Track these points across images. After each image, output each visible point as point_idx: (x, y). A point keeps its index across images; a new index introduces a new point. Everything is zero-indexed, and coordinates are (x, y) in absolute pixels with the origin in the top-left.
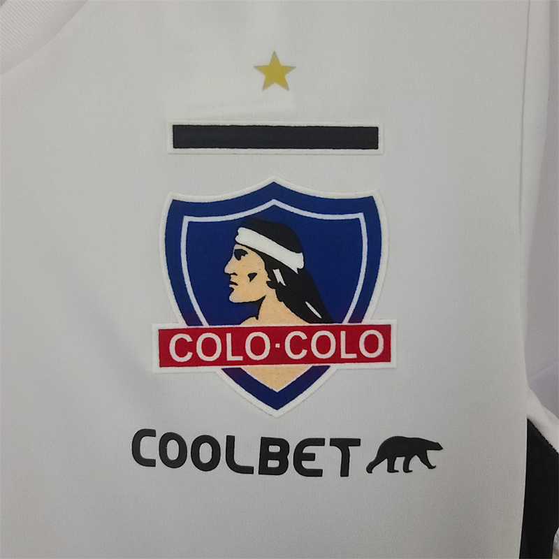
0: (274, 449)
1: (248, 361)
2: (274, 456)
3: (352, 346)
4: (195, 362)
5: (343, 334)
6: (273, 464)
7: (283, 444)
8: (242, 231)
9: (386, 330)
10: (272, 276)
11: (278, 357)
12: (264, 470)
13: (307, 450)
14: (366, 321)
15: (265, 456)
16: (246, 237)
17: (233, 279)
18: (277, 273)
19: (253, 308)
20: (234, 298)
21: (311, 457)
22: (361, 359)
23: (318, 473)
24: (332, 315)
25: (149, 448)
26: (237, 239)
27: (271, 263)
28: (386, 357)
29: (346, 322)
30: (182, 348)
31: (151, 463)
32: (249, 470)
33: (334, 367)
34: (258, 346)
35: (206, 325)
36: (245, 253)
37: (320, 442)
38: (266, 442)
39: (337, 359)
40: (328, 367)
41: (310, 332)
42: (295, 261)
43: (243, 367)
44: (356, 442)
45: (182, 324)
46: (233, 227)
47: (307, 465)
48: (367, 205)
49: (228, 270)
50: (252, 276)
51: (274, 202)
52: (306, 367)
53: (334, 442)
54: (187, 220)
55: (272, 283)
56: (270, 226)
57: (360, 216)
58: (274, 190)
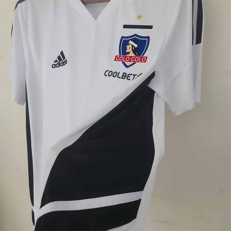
0: (125, 75)
1: (126, 61)
2: (124, 76)
3: (141, 60)
4: (119, 61)
5: (140, 58)
6: (124, 77)
7: (126, 74)
8: (130, 41)
9: (146, 58)
10: (132, 48)
11: (130, 61)
12: (122, 78)
13: (129, 76)
14: (144, 56)
15: (123, 75)
16: (131, 42)
17: (127, 48)
18: (133, 48)
19: (129, 53)
20: (127, 51)
21: (129, 77)
22: (142, 62)
23: (130, 80)
24: (139, 55)
25: (107, 73)
26: (129, 42)
27: (133, 46)
28: (145, 62)
29: (141, 56)
30: (118, 58)
31: (106, 76)
32: (120, 78)
33: (137, 63)
34: (128, 59)
35: (122, 55)
36: (129, 44)
37: (131, 75)
38: (124, 73)
39: (138, 62)
40: (136, 63)
41: (135, 57)
42: (136, 46)
43: (125, 62)
44: (136, 75)
45: (119, 55)
46: (129, 41)
47: (128, 78)
48: (148, 38)
49: (127, 47)
50: (130, 48)
51: (135, 37)
52: (133, 62)
53: (134, 75)
54: (123, 39)
55: (132, 49)
56: (135, 41)
57: (147, 39)
58: (136, 35)
